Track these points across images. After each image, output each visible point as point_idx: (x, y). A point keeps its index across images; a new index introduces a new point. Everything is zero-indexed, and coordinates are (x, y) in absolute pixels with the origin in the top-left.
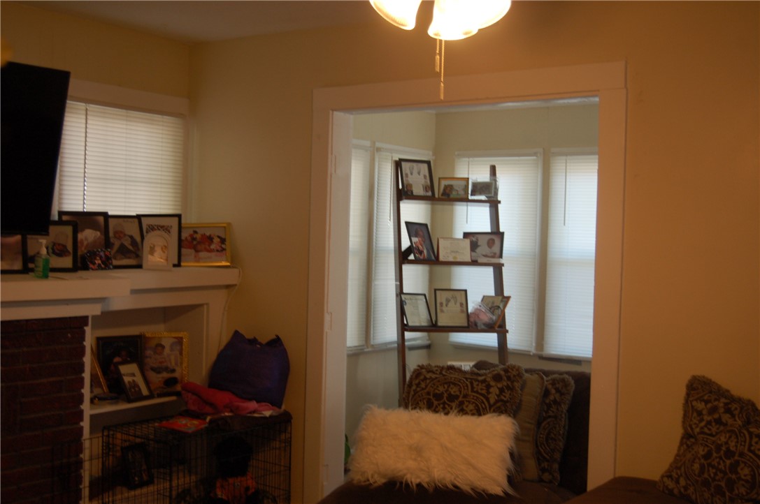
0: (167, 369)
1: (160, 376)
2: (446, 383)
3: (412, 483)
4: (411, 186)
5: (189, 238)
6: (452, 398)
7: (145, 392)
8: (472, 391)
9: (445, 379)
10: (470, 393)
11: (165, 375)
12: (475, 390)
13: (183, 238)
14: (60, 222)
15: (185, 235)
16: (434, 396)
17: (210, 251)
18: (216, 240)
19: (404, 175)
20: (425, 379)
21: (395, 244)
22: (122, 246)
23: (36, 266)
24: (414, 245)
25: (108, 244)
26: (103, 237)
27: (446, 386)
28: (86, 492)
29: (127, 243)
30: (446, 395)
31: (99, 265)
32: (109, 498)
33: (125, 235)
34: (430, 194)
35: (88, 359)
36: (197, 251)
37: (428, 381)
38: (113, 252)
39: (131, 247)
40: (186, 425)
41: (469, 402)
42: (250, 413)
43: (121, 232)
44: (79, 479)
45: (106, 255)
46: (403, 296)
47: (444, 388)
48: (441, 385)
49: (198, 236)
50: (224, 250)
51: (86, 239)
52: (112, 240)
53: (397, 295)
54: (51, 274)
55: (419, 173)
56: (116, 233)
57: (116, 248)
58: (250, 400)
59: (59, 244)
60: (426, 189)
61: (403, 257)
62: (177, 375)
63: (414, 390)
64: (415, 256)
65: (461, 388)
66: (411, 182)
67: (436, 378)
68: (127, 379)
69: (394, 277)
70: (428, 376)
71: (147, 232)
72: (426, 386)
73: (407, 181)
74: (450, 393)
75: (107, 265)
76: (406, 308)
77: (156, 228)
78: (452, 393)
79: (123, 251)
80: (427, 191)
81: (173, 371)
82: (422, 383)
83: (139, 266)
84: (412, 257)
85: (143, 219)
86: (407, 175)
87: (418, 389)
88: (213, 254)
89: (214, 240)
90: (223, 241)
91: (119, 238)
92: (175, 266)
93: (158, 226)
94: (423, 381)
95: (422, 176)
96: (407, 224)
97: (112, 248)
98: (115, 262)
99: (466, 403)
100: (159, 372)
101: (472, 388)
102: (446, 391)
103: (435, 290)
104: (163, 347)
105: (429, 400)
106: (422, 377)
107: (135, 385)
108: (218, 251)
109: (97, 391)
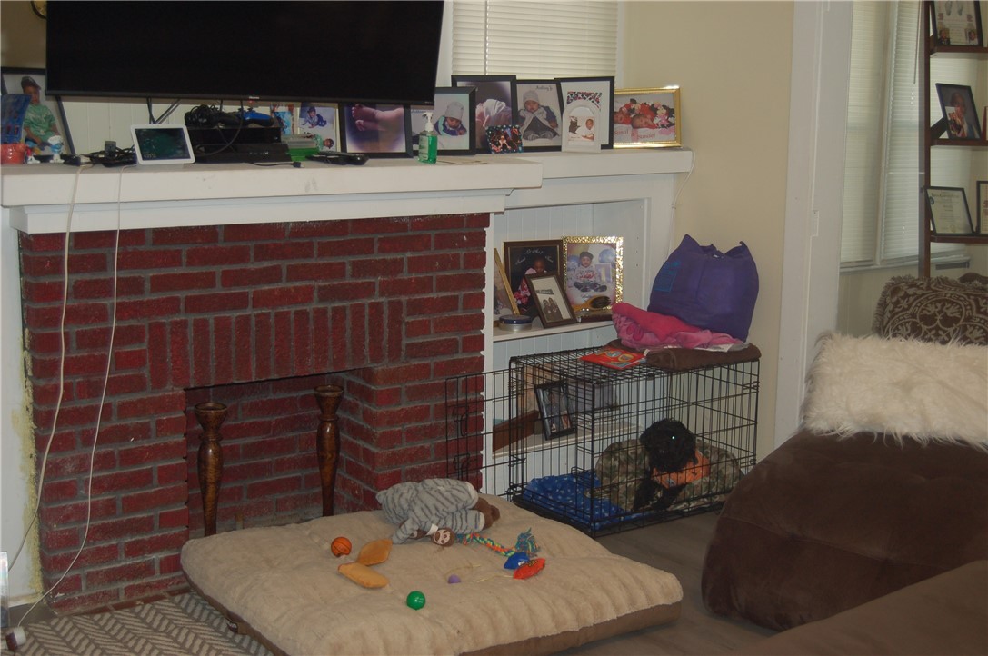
0: (594, 286)
1: (587, 294)
2: (939, 301)
3: (896, 434)
4: (947, 31)
5: (625, 110)
6: (948, 321)
7: (565, 315)
8: (978, 311)
9: (937, 296)
10: (974, 314)
11: (593, 293)
12: (982, 310)
13: (616, 109)
14: (454, 89)
15: (618, 106)
16: (921, 320)
17: (654, 126)
18: (661, 112)
19: (937, 17)
20: (906, 296)
21: (920, 117)
22: (535, 120)
23: (421, 147)
24: (949, 119)
25: (516, 118)
26: (510, 109)
27: (939, 305)
28: (488, 441)
29: (542, 117)
30: (939, 317)
31: (504, 146)
32: (517, 449)
33: (539, 106)
34: (975, 42)
35: (489, 270)
36: (635, 127)
37: (911, 299)
38: (522, 130)
39: (546, 123)
40: (616, 359)
41: (974, 327)
42: (703, 346)
43: (534, 103)
44: (480, 423)
45: (513, 134)
46: (930, 192)
47: (937, 307)
48: (931, 303)
49: (637, 107)
50: (671, 124)
51: (488, 113)
52: (521, 114)
53: (921, 190)
54: (438, 158)
55: (960, 12)
56: (527, 103)
57: (527, 123)
58: (703, 328)
59: (452, 119)
60: (970, 35)
61: (931, 136)
62: (607, 293)
63: (890, 312)
64: (950, 134)
65: (961, 307)
66: (947, 26)
67: (923, 295)
68: (541, 297)
69: (917, 164)
70: (911, 291)
71: (568, 103)
72: (910, 306)
73: (942, 24)
74: (946, 314)
75: (514, 146)
76: (934, 208)
77: (580, 96)
78: (949, 314)
79: (537, 128)
80: (971, 39)
81: (604, 288)
82: (902, 301)
83: (558, 148)
84: (945, 136)
85: (562, 84)
86: (941, 15)
87: (897, 310)
88: (656, 131)
89: (658, 112)
90: (670, 112)
91: (532, 111)
92: (603, 147)
93: (583, 94)
94: (903, 298)
95: (964, 16)
96: (940, 86)
97: (522, 125)
98: (526, 143)
99: (970, 329)
100: (585, 290)
101: (979, 308)
102: (940, 312)
103: (979, 183)
104: (591, 257)
105: (914, 324)
106: (902, 294)
107: (553, 305)
108: (663, 126)
109: (505, 312)
